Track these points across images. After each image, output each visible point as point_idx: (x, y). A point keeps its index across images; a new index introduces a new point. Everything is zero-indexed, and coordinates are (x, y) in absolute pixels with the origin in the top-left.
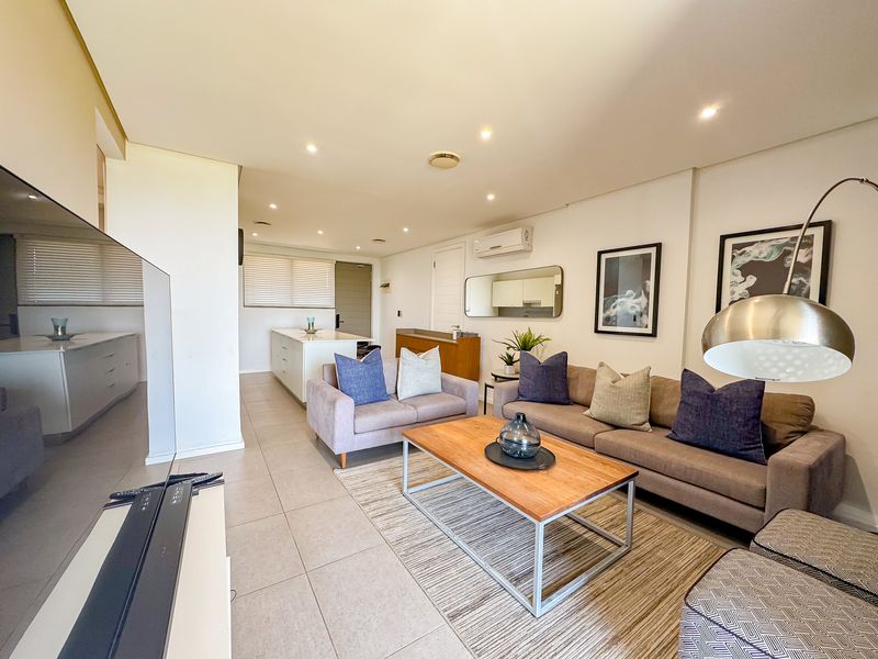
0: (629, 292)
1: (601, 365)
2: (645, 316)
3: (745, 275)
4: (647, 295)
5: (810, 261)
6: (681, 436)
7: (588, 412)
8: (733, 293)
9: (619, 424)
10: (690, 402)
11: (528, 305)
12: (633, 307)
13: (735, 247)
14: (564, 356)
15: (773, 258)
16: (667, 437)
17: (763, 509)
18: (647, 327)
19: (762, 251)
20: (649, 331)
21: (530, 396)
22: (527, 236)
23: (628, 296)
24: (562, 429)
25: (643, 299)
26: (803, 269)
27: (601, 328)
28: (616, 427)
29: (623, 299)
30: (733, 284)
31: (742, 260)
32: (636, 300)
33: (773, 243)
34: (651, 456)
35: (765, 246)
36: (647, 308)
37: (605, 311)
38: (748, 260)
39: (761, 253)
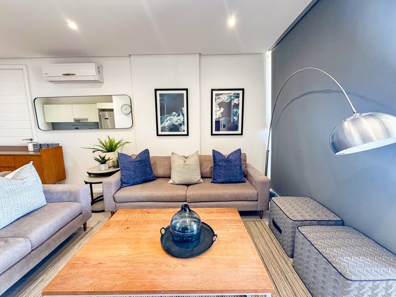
0: (174, 113)
1: (173, 154)
2: (183, 126)
3: (220, 108)
4: (183, 115)
5: (239, 104)
6: (219, 180)
7: (171, 181)
8: (216, 115)
9: (189, 183)
10: (221, 164)
11: (77, 121)
12: (177, 121)
13: (217, 95)
14: (147, 152)
15: (228, 101)
16: (212, 182)
17: (257, 201)
18: (184, 131)
19: (224, 98)
20: (185, 133)
21: (132, 181)
22: (99, 70)
23: (174, 116)
24: (165, 196)
25: (181, 117)
26: (237, 106)
27: (160, 133)
28: (188, 185)
29: (171, 117)
30: (216, 111)
31: (219, 101)
32: (178, 118)
33: (228, 95)
34: (217, 195)
35: (226, 95)
36: (183, 122)
37: (162, 123)
38: (221, 101)
39: (225, 98)
